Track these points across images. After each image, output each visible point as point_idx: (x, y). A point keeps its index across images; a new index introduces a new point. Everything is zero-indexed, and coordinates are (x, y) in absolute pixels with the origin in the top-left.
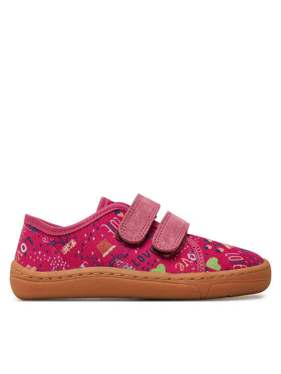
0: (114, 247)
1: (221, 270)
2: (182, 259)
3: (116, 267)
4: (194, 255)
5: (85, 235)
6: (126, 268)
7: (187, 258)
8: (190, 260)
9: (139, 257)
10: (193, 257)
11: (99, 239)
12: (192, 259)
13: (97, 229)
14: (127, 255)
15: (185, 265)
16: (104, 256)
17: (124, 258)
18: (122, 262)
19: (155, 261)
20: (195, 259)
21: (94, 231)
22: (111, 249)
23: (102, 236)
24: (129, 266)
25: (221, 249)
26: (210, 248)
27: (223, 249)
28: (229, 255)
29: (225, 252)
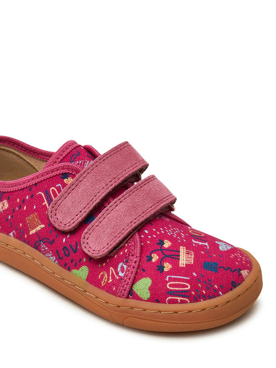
0: (43, 226)
1: (149, 300)
2: (111, 268)
3: (40, 251)
4: (125, 267)
5: (18, 200)
6: (49, 257)
7: (116, 268)
8: (118, 274)
9: (65, 248)
10: (123, 271)
11: (30, 211)
12: (120, 274)
13: (31, 197)
14: (53, 241)
15: (108, 279)
16: (31, 234)
17: (50, 244)
18: (46, 248)
19: (81, 260)
20: (123, 275)
21: (27, 198)
22: (39, 228)
23: (35, 207)
24: (52, 256)
25: (167, 267)
26: (154, 260)
27: (170, 266)
28: (171, 279)
29: (170, 273)
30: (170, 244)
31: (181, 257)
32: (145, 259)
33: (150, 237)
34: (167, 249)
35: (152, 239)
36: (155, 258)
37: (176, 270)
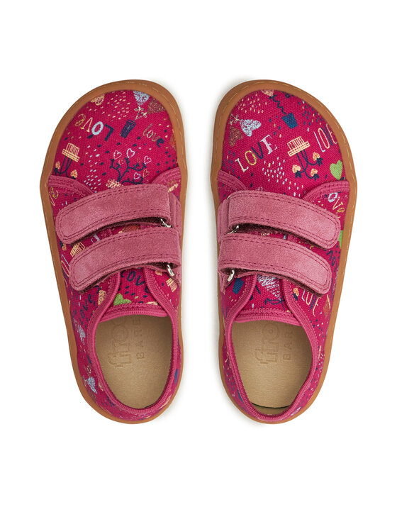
4: (330, 195)
7: (333, 203)
8: (336, 199)
10: (334, 196)
12: (336, 196)
20: (336, 194)
25: (316, 156)
26: (316, 172)
27: (315, 154)
28: (324, 148)
29: (319, 151)
30: (294, 167)
31: (302, 149)
32: (318, 182)
33: (298, 188)
34: (301, 166)
35: (299, 184)
36: (314, 172)
37: (315, 147)
